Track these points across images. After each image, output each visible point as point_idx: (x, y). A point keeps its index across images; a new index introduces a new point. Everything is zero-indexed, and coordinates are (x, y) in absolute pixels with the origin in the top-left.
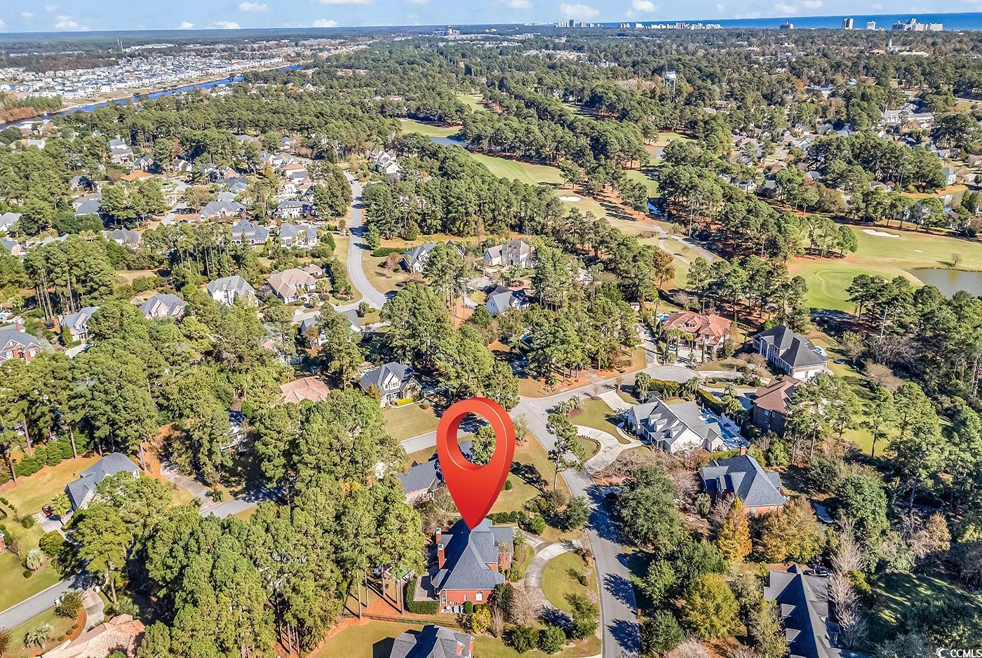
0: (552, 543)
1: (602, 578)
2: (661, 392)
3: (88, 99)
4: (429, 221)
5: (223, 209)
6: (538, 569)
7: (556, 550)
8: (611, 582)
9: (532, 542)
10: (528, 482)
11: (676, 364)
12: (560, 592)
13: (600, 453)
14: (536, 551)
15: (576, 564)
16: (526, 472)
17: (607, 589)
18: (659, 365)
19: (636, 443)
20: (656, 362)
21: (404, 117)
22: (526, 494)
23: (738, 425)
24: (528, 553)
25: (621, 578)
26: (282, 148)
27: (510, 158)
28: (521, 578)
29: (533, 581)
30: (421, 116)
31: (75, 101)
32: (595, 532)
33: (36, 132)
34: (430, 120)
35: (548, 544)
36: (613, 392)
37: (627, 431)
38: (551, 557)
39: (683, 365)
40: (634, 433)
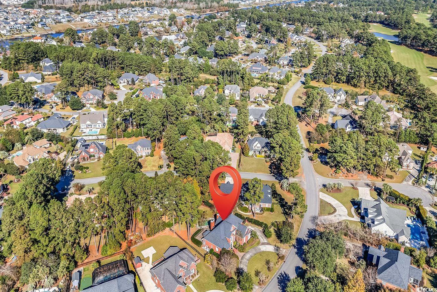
0: (271, 245)
1: (280, 272)
2: (396, 199)
3: (249, 5)
4: (340, 77)
5: (258, 56)
6: (255, 252)
7: (270, 248)
8: (283, 276)
9: (262, 240)
10: (284, 213)
11: (423, 188)
12: (255, 267)
13: (333, 215)
14: (261, 244)
15: (273, 259)
16: (287, 209)
17: (278, 278)
18: (411, 184)
19: (357, 219)
20: (410, 183)
21: (377, 23)
22: (278, 218)
23: (429, 235)
24: (257, 243)
25: (289, 277)
26: (305, 33)
27: (421, 50)
28: (244, 252)
29: (248, 256)
30: (386, 23)
31: (244, 5)
32: (296, 250)
33: (221, 17)
34: (390, 25)
35: (268, 244)
36: (368, 189)
37: (356, 211)
38: (265, 250)
39: (428, 189)
40: (359, 214)
